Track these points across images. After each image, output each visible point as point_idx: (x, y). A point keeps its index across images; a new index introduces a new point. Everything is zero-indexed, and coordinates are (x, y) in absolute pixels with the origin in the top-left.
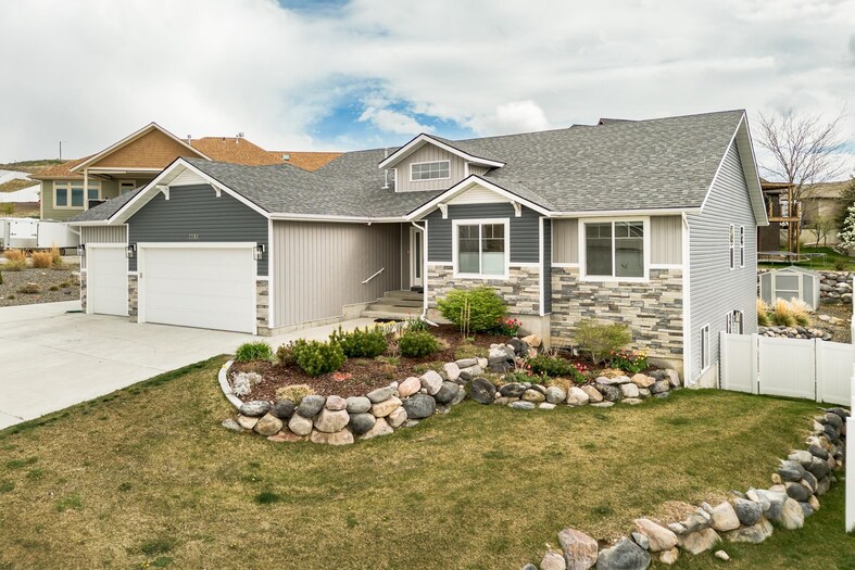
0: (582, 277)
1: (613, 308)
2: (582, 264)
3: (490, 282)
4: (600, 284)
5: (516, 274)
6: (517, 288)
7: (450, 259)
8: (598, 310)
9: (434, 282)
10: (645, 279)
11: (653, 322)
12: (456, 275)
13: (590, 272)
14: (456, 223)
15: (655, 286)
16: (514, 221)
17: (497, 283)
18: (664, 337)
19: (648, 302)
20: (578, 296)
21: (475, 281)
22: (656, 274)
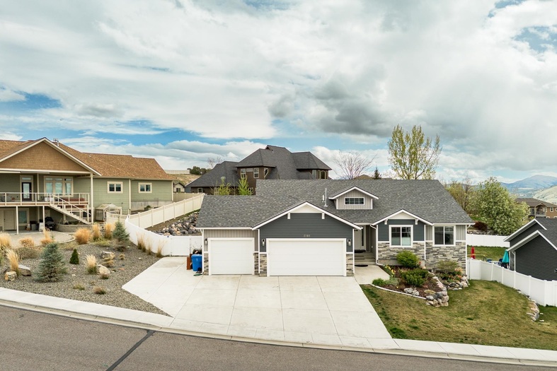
0: (434, 245)
1: (444, 255)
2: (433, 241)
3: (405, 248)
4: (440, 247)
5: (415, 245)
6: (416, 250)
7: (388, 240)
8: (439, 256)
9: (381, 249)
10: (454, 245)
11: (457, 259)
12: (391, 246)
13: (436, 243)
14: (390, 226)
15: (457, 247)
16: (415, 226)
17: (408, 249)
18: (460, 263)
19: (456, 253)
20: (432, 252)
21: (399, 248)
22: (457, 243)
